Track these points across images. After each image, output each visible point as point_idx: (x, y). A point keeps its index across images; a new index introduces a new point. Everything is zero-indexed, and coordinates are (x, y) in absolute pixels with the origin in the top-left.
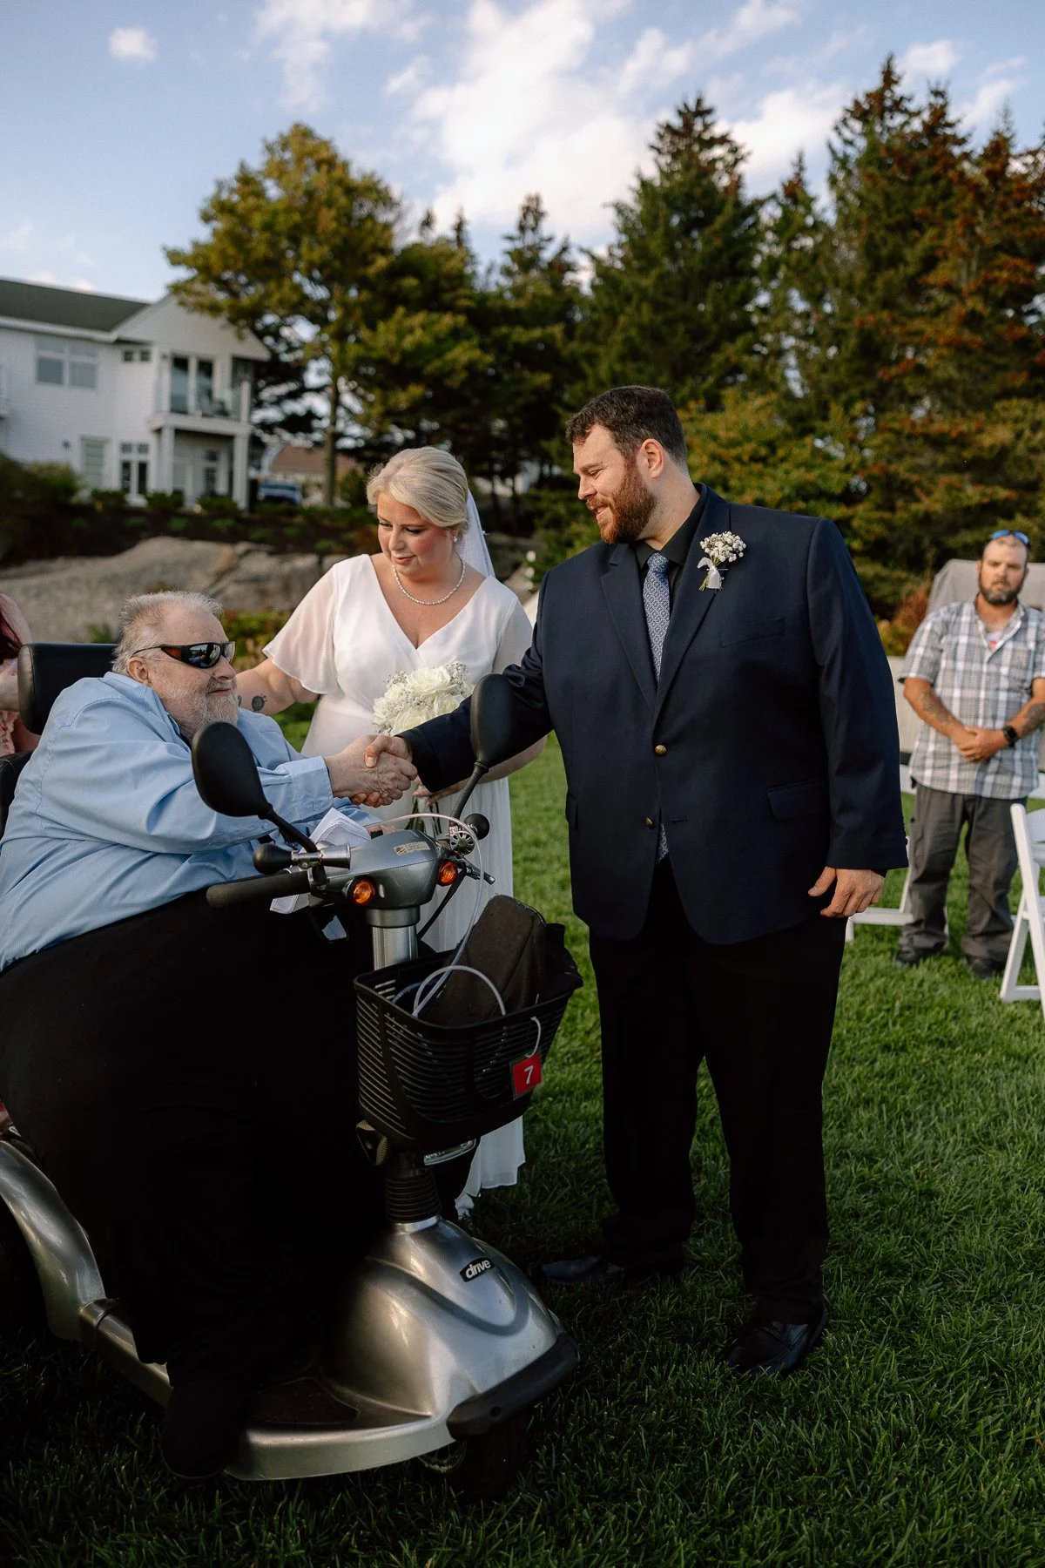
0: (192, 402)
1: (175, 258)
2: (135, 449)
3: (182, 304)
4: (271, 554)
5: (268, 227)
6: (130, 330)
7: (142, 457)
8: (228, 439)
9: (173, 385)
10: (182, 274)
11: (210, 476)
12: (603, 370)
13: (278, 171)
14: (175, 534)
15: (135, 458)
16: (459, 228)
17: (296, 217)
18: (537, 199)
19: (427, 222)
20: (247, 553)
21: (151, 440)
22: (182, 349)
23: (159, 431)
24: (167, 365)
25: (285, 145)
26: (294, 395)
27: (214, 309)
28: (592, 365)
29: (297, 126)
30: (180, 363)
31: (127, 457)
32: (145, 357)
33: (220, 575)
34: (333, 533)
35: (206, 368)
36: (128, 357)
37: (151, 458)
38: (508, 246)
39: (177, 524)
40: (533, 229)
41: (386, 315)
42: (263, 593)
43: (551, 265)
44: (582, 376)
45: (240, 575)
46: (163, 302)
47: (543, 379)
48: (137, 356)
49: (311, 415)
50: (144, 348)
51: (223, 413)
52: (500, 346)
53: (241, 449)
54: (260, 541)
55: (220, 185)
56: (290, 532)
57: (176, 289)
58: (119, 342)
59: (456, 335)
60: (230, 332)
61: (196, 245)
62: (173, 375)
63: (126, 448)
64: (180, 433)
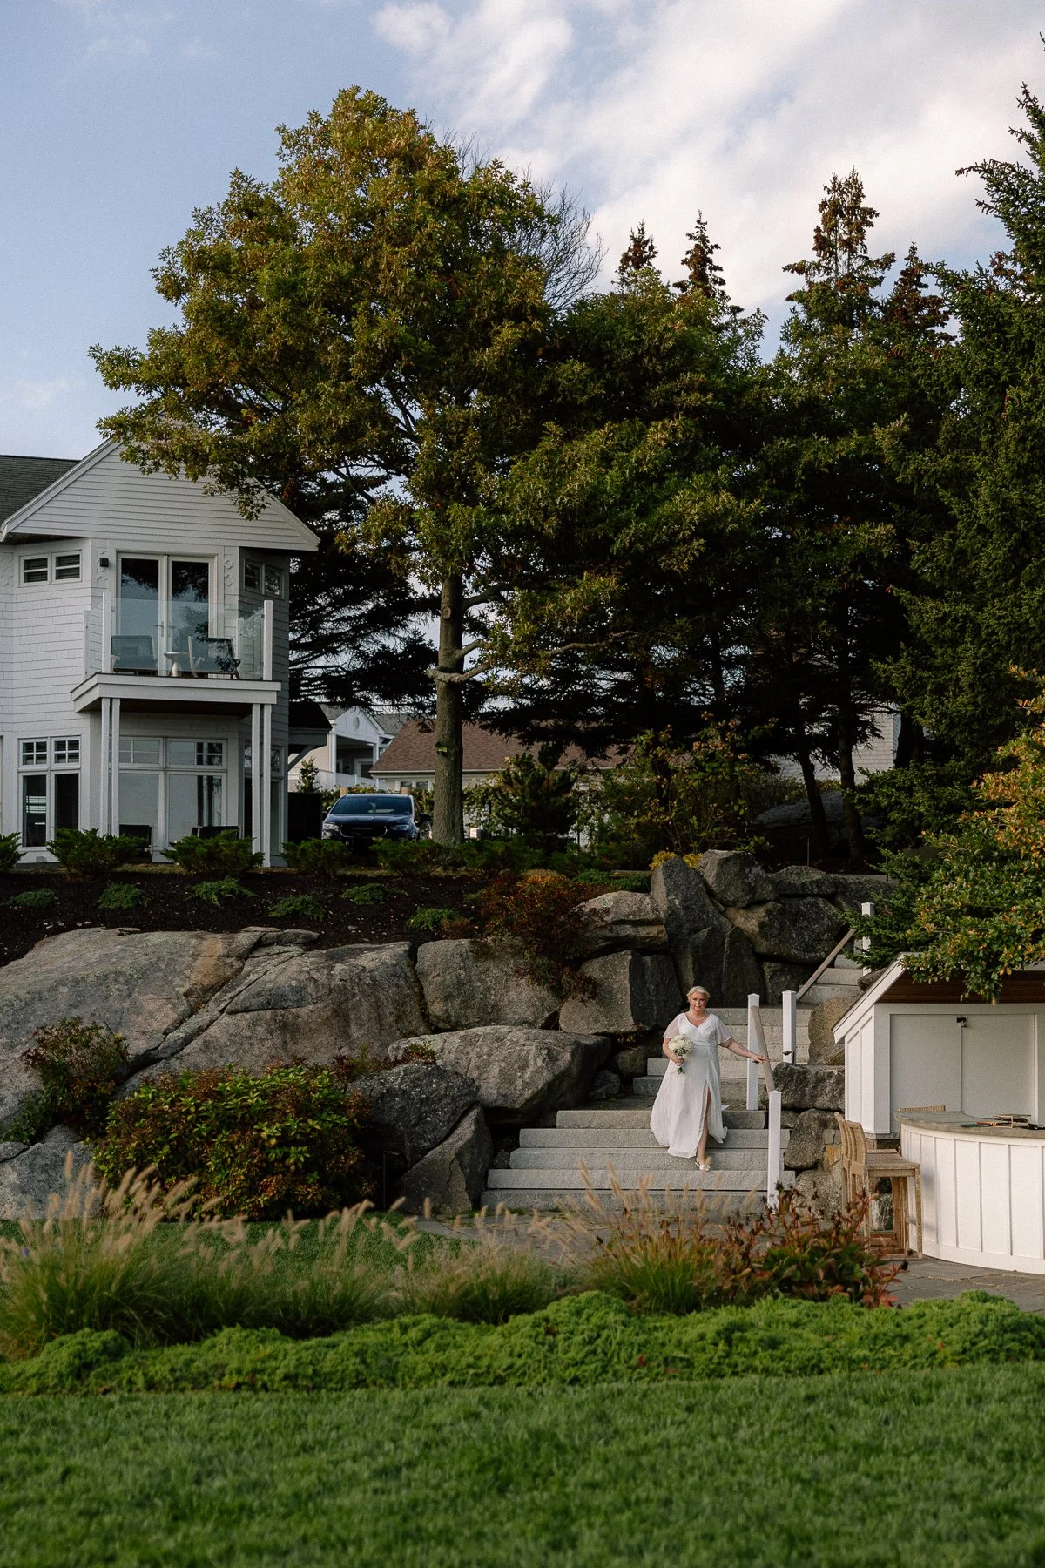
0: (163, 645)
1: (117, 369)
2: (51, 752)
3: (131, 456)
4: (309, 945)
5: (285, 289)
6: (33, 519)
7: (66, 767)
8: (244, 710)
9: (122, 615)
10: (131, 399)
11: (207, 789)
12: (983, 505)
13: (307, 184)
14: (112, 920)
15: (50, 768)
16: (700, 258)
17: (345, 268)
18: (855, 185)
19: (639, 254)
20: (259, 944)
21: (80, 728)
22: (141, 545)
23: (94, 709)
24: (111, 577)
25: (324, 137)
26: (384, 620)
27: (195, 458)
28: (961, 495)
29: (346, 96)
30: (139, 571)
31: (34, 768)
32: (68, 568)
33: (199, 998)
34: (448, 892)
35: (191, 576)
36: (34, 573)
37: (82, 767)
38: (799, 283)
39: (118, 896)
40: (849, 245)
41: (528, 441)
42: (289, 1029)
43: (890, 309)
44: (944, 520)
45: (242, 993)
46: (97, 456)
47: (874, 534)
48: (52, 569)
49: (419, 652)
50: (67, 550)
51: (228, 666)
52: (780, 474)
53: (262, 729)
54: (282, 922)
55: (204, 218)
56: (357, 895)
57: (119, 427)
58: (15, 541)
59: (684, 461)
60: (229, 500)
61: (158, 339)
62: (123, 593)
63: (34, 750)
64: (131, 708)
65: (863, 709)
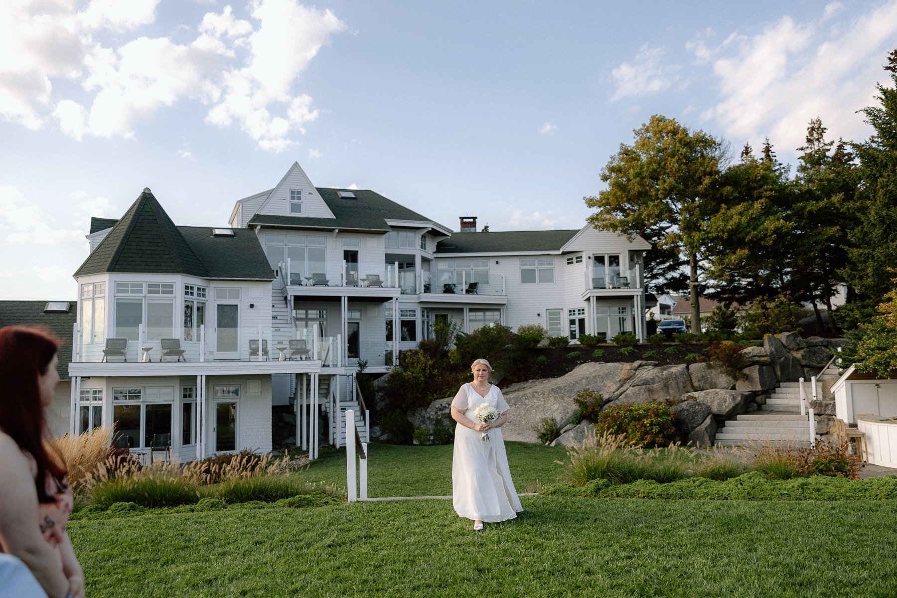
0: (607, 280)
1: (591, 203)
2: (577, 312)
3: (596, 227)
4: (655, 366)
5: (638, 175)
6: (568, 247)
7: (581, 316)
8: (632, 297)
9: (595, 272)
10: (596, 210)
11: (622, 321)
12: (873, 215)
13: (644, 144)
14: (596, 360)
15: (577, 317)
16: (767, 150)
17: (655, 166)
18: (819, 122)
19: (747, 151)
20: (640, 366)
21: (584, 305)
22: (600, 252)
23: (588, 299)
24: (592, 261)
25: (647, 130)
26: (672, 268)
27: (614, 227)
28: (864, 214)
29: (653, 117)
30: (599, 260)
31: (572, 317)
32: (579, 259)
33: (623, 382)
34: (698, 348)
35: (614, 260)
36: (570, 262)
37: (586, 316)
38: (802, 153)
39: (598, 353)
40: (818, 140)
41: (716, 210)
42: (650, 391)
43: (834, 158)
44: (859, 222)
45: (636, 380)
46: (586, 228)
47: (833, 230)
48: (574, 260)
49: (684, 277)
50: (578, 255)
51: (626, 285)
52: (799, 214)
53: (637, 302)
54: (647, 359)
55: (613, 158)
56: (669, 350)
57: (592, 220)
58: (564, 253)
59: (767, 212)
60: (624, 237)
61: (602, 194)
62: (595, 266)
63: (572, 312)
64: (599, 298)
65: (833, 285)
